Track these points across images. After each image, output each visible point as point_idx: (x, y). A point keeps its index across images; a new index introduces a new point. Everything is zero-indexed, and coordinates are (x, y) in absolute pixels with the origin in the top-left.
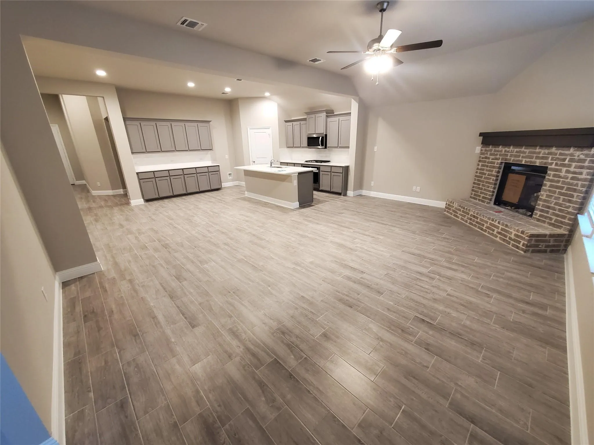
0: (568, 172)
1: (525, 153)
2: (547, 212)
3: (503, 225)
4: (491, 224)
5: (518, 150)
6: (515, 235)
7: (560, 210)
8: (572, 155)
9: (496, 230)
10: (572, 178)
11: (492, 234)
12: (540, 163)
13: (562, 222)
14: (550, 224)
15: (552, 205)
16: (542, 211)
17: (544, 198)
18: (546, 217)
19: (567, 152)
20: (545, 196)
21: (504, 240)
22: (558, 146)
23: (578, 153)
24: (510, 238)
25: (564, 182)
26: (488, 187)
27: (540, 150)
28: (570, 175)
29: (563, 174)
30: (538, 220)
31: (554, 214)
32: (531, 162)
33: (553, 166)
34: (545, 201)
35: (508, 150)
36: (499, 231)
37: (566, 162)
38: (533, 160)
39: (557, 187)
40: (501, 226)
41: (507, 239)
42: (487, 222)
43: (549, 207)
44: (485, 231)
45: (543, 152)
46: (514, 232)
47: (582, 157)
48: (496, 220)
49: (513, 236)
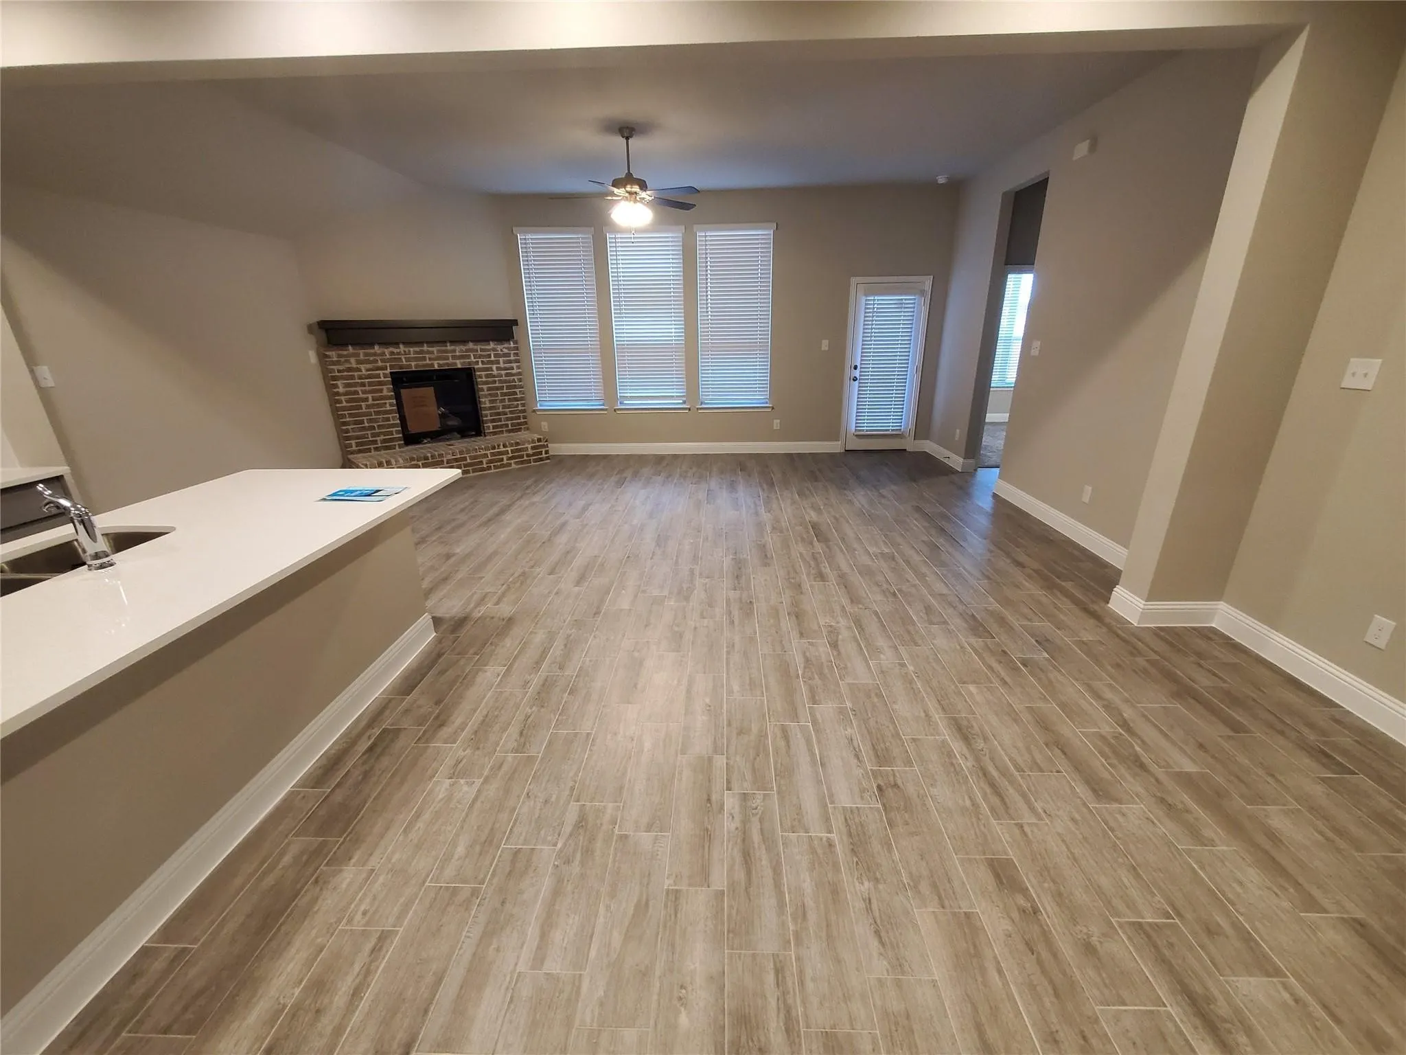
0: (498, 369)
1: (432, 353)
2: (500, 420)
3: (511, 445)
4: (493, 454)
5: (417, 349)
6: (533, 448)
7: (511, 412)
8: (494, 350)
9: (505, 457)
10: (507, 375)
11: (503, 466)
12: (462, 364)
13: (519, 424)
14: (510, 431)
15: (501, 410)
16: (493, 421)
17: (488, 405)
18: (501, 426)
19: (487, 347)
20: (487, 402)
21: (522, 462)
22: (476, 341)
23: (499, 347)
24: (528, 455)
25: (500, 381)
26: (388, 419)
27: (453, 347)
28: (503, 372)
29: (495, 372)
30: (495, 433)
31: (508, 419)
32: (448, 364)
33: (480, 365)
34: (491, 408)
35: (395, 351)
36: (510, 455)
37: (493, 358)
38: (451, 361)
39: (497, 388)
40: (509, 449)
41: (525, 458)
42: (486, 456)
43: (499, 414)
44: (489, 468)
45: (459, 349)
46: (529, 446)
47: (506, 351)
48: (499, 446)
49: (530, 452)
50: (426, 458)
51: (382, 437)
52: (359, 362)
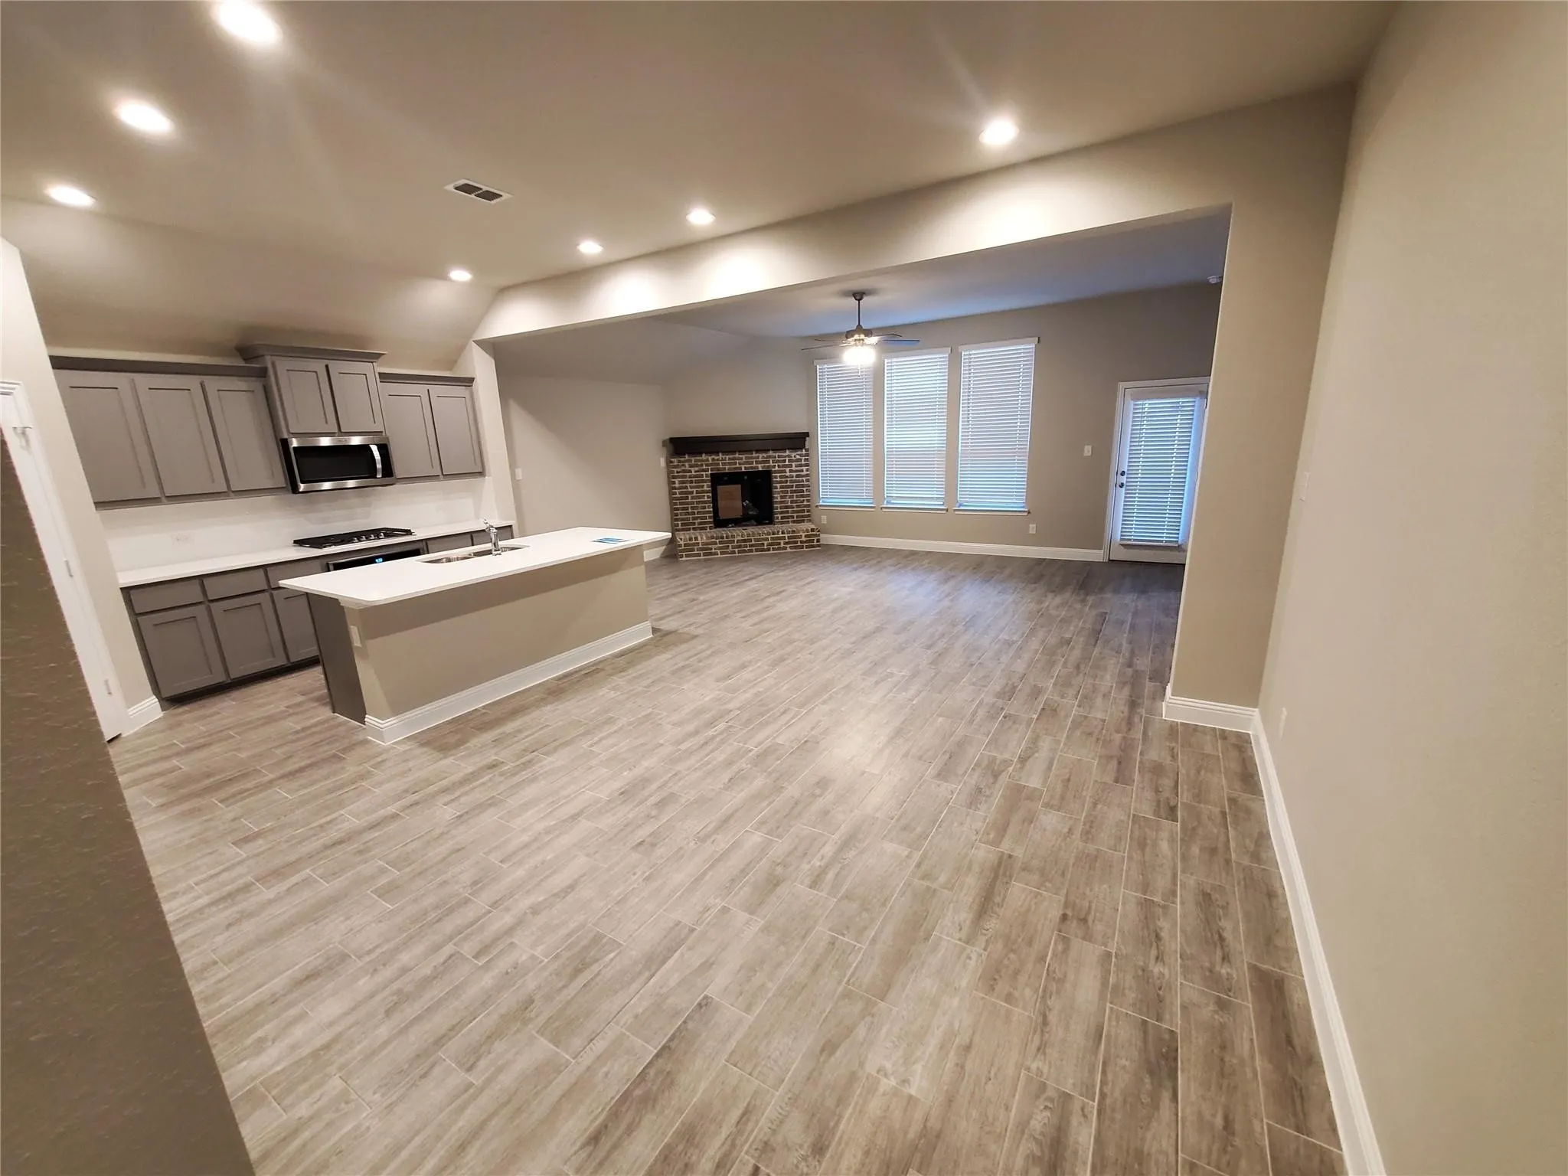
0: (791, 471)
1: (742, 459)
2: (788, 512)
3: (789, 532)
4: (772, 539)
5: (731, 456)
6: (806, 536)
7: (798, 506)
8: (789, 456)
9: (782, 542)
10: (797, 476)
11: (779, 549)
12: (762, 467)
13: (803, 516)
14: (794, 522)
15: (789, 504)
16: (782, 513)
17: (779, 500)
18: (788, 517)
19: (784, 454)
20: (779, 498)
21: (796, 547)
22: (775, 450)
23: (793, 454)
24: (801, 542)
25: (791, 481)
26: (704, 507)
27: (757, 455)
28: (794, 474)
29: (788, 474)
30: (782, 523)
31: (794, 512)
32: (752, 468)
33: (777, 468)
34: (781, 502)
35: (716, 458)
36: (787, 540)
37: (787, 463)
38: (754, 465)
39: (788, 487)
40: (786, 535)
41: (799, 544)
42: (767, 539)
43: (787, 507)
44: (769, 550)
45: (761, 456)
46: (804, 535)
47: (798, 457)
48: (778, 532)
49: (804, 539)
50: (722, 537)
51: (699, 521)
52: (691, 466)
